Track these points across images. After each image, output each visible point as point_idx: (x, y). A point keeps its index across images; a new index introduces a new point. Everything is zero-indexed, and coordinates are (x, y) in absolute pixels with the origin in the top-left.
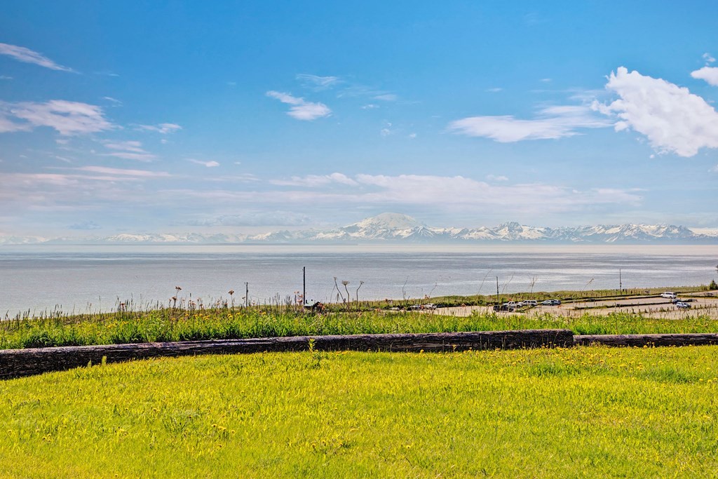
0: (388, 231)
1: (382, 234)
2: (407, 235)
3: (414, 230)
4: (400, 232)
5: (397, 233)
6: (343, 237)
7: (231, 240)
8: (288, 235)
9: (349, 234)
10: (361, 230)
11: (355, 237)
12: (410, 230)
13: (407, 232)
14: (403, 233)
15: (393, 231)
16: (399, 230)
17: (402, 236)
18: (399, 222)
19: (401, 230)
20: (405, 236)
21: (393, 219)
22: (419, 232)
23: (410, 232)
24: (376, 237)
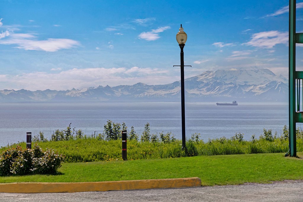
0: (236, 86)
1: (228, 91)
2: (261, 92)
3: (270, 86)
4: (252, 87)
5: (248, 89)
8: (109, 92)
10: (202, 85)
11: (194, 94)
12: (264, 85)
13: (260, 88)
14: (256, 89)
15: (242, 86)
16: (250, 86)
17: (255, 93)
18: (251, 76)
19: (252, 85)
20: (258, 93)
21: (242, 71)
22: (276, 89)
23: (265, 88)
24: (220, 94)
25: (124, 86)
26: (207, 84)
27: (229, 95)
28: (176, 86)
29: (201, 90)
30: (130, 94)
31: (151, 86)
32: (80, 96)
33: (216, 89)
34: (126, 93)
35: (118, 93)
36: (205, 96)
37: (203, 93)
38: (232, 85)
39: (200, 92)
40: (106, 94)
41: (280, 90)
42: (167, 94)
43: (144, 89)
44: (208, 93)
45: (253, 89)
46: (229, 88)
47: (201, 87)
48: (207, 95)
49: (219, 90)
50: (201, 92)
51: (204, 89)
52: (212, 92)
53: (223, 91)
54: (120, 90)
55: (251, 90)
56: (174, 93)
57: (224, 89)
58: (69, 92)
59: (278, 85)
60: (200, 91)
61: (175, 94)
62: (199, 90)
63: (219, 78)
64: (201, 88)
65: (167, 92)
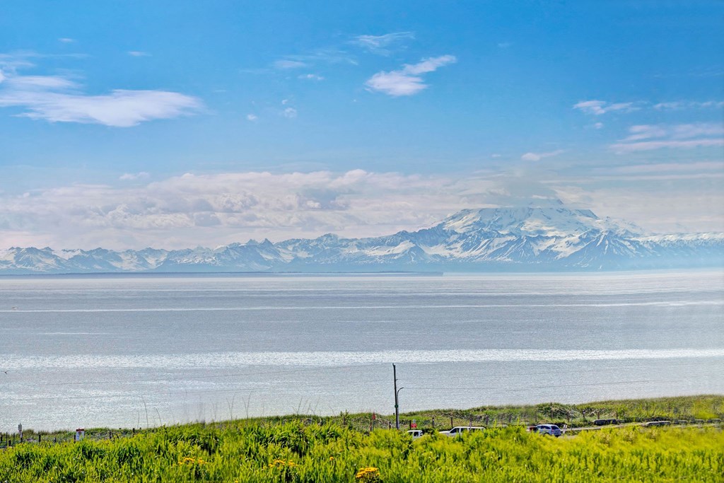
0: (520, 240)
1: (506, 248)
2: (570, 251)
3: (587, 240)
4: (552, 242)
5: (544, 246)
6: (406, 255)
7: (127, 264)
8: (269, 252)
9: (422, 247)
10: (454, 238)
11: (438, 256)
12: (575, 238)
13: (569, 244)
14: (559, 245)
15: (534, 240)
16: (547, 238)
17: (558, 253)
18: (550, 219)
19: (553, 237)
20: (565, 253)
21: (533, 209)
22: (599, 244)
23: (578, 244)
24: (489, 256)
25: (298, 240)
26: (463, 236)
27: (508, 257)
28: (401, 241)
29: (452, 247)
30: (311, 256)
31: (353, 240)
32: (213, 261)
33: (482, 244)
34: (303, 254)
35: (287, 254)
36: (460, 261)
37: (456, 255)
38: (513, 238)
39: (450, 251)
40: (264, 256)
41: (607, 247)
42: (385, 256)
43: (339, 246)
44: (466, 254)
45: (554, 245)
46: (507, 243)
47: (452, 241)
48: (464, 258)
49: (488, 247)
50: (452, 252)
51: (458, 245)
52: (474, 253)
53: (495, 249)
54: (290, 248)
55: (551, 247)
56: (398, 254)
57: (496, 246)
58: (190, 253)
59: (602, 237)
60: (451, 249)
61: (400, 256)
62: (448, 247)
63: (486, 223)
64: (452, 243)
65: (385, 253)
